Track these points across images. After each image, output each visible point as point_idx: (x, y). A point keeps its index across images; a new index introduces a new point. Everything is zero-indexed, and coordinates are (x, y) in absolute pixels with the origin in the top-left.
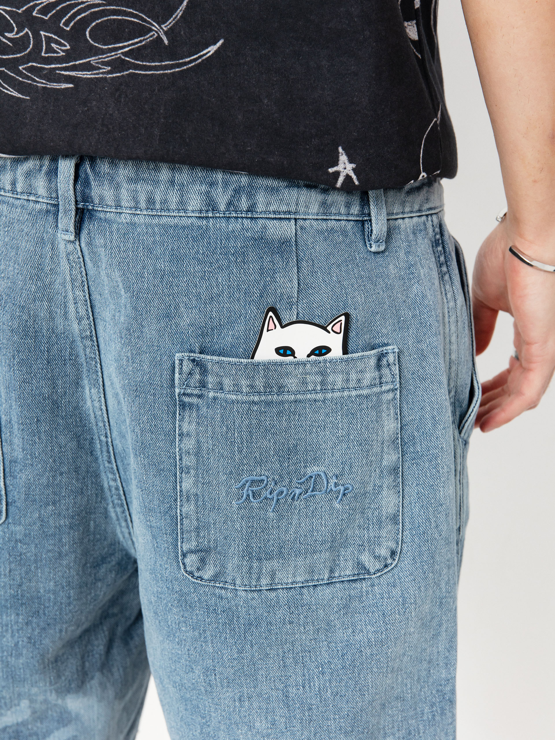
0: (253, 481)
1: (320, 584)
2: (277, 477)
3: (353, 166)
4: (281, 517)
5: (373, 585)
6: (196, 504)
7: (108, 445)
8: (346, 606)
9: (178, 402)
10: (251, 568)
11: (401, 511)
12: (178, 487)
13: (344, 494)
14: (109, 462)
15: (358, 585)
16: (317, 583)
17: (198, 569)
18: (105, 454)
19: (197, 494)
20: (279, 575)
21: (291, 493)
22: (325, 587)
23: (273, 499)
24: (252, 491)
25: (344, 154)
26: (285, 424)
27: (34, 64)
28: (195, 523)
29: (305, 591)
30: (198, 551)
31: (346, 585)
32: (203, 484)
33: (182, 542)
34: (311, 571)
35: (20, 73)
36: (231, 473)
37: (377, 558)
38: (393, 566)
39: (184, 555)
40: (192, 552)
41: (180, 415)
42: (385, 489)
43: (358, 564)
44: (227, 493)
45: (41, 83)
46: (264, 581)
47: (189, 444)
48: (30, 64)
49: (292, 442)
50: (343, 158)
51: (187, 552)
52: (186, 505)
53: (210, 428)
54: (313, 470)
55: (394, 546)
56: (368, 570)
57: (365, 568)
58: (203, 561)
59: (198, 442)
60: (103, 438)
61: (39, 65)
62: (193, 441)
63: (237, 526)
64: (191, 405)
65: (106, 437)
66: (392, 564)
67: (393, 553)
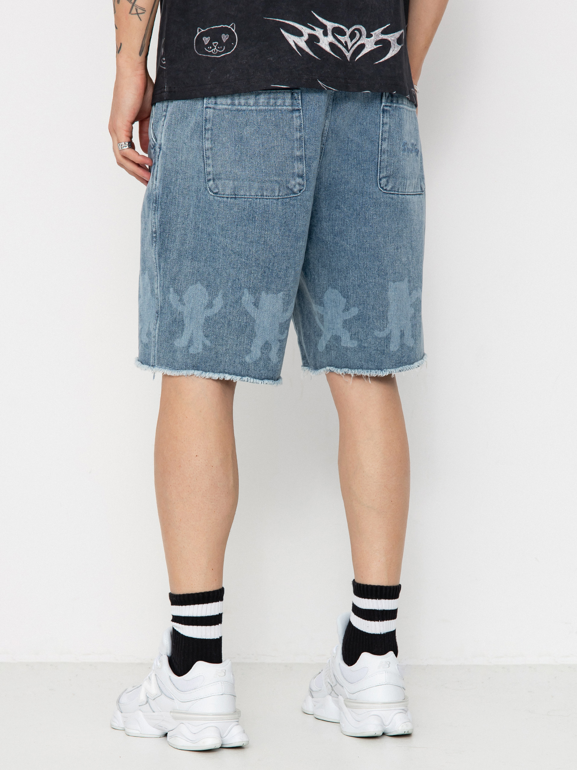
6: (387, 155)
9: (382, 110)
12: (380, 148)
17: (386, 186)
19: (388, 150)
28: (386, 164)
30: (386, 177)
32: (391, 145)
33: (380, 174)
36: (401, 139)
39: (380, 180)
40: (384, 177)
51: (382, 178)
52: (383, 156)
58: (387, 181)
59: (390, 126)
62: (388, 126)
63: (402, 163)
64: (386, 110)
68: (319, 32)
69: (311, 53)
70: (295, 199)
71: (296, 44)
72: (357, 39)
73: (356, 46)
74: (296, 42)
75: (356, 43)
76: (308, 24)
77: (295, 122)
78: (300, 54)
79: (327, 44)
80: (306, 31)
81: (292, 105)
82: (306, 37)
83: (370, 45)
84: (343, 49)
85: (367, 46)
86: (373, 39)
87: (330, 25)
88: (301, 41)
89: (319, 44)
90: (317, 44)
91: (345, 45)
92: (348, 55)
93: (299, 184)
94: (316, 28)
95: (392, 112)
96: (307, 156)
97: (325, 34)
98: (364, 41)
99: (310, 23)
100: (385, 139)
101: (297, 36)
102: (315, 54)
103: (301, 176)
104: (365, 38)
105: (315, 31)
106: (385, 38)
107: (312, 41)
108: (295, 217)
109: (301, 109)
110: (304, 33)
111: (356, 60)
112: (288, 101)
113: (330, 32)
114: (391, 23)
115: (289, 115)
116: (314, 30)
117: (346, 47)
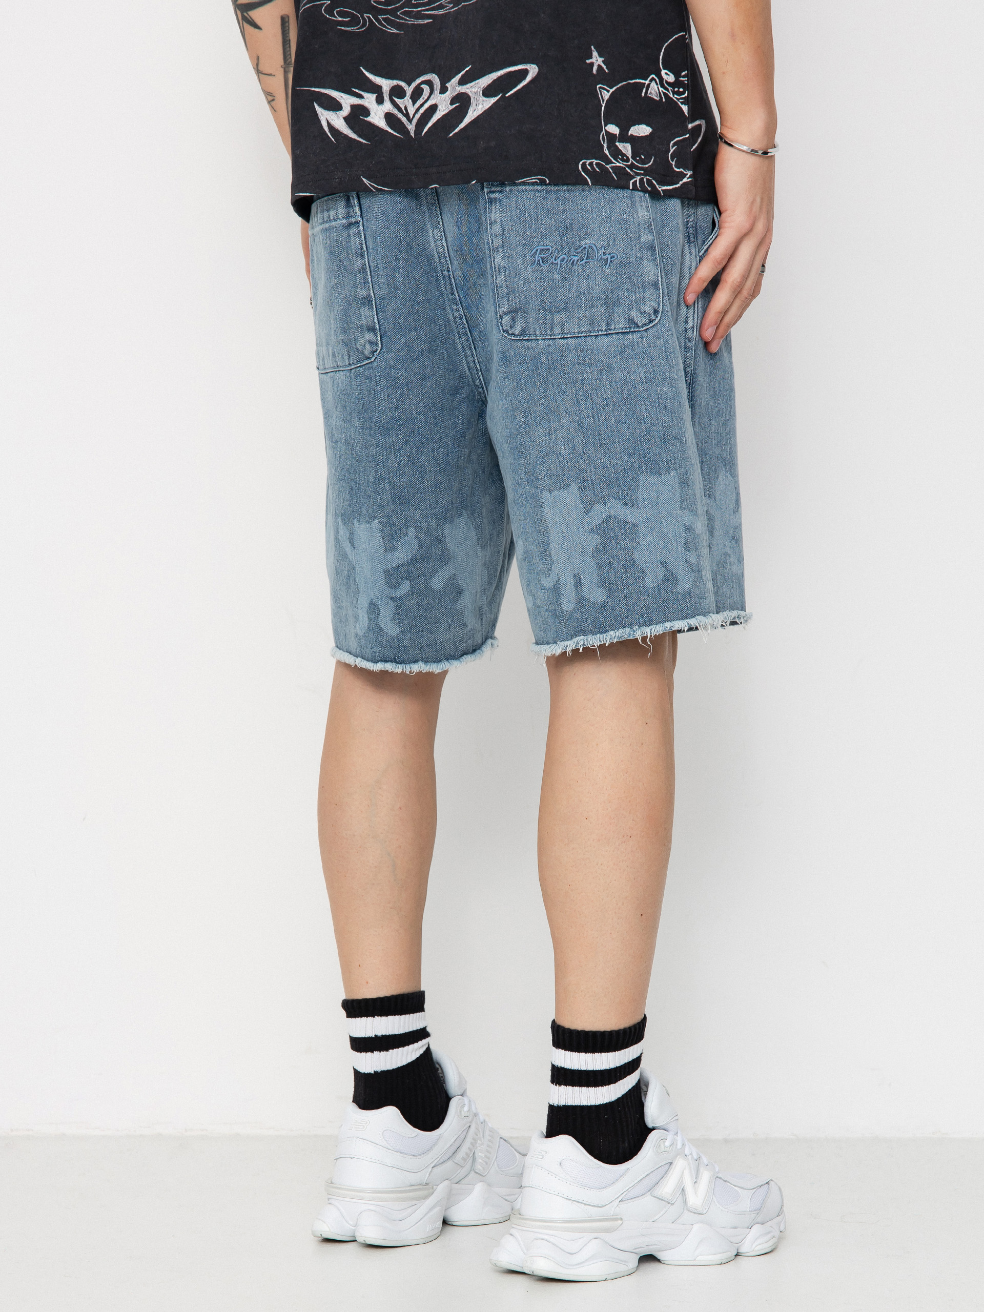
0: (541, 250)
1: (600, 335)
2: (559, 247)
3: (603, 59)
4: (564, 279)
5: (642, 337)
6: (505, 275)
7: (450, 278)
8: (622, 353)
9: (487, 200)
10: (545, 319)
11: (660, 280)
12: (493, 265)
13: (611, 261)
14: (453, 294)
15: (630, 336)
16: (598, 334)
17: (511, 327)
18: (448, 287)
19: (505, 267)
20: (567, 326)
21: (571, 260)
22: (604, 337)
23: (557, 264)
24: (541, 258)
25: (595, 52)
26: (561, 207)
27: (407, 9)
28: (506, 290)
29: (589, 339)
30: (510, 312)
31: (621, 336)
32: (508, 257)
33: (500, 308)
34: (592, 323)
35: (399, 17)
36: (525, 244)
37: (643, 313)
38: (656, 321)
39: (501, 318)
40: (506, 314)
41: (489, 209)
42: (645, 260)
43: (629, 319)
44: (524, 261)
45: (411, 21)
46: (557, 330)
47: (497, 228)
48: (404, 9)
49: (568, 222)
50: (595, 54)
51: (503, 315)
52: (498, 277)
53: (509, 213)
54: (586, 242)
55: (656, 306)
56: (637, 324)
57: (635, 322)
58: (513, 319)
59: (502, 225)
60: (446, 273)
61: (410, 10)
62: (499, 225)
63: (533, 286)
64: (496, 199)
65: (448, 271)
66: (655, 320)
67: (656, 312)
68: (369, 100)
69: (353, 136)
70: (370, 368)
71: (329, 124)
72: (426, 98)
73: (422, 111)
74: (330, 121)
75: (422, 105)
76: (353, 89)
77: (352, 243)
78: (333, 140)
79: (383, 115)
80: (347, 101)
81: (348, 216)
82: (346, 111)
83: (444, 105)
84: (404, 119)
85: (440, 107)
86: (448, 95)
87: (386, 84)
88: (338, 117)
89: (368, 119)
90: (365, 119)
91: (405, 112)
92: (411, 128)
93: (371, 343)
94: (365, 95)
95: (505, 200)
96: (378, 296)
97: (380, 101)
98: (436, 100)
99: (355, 88)
100: (497, 248)
101: (333, 111)
102: (359, 136)
103: (372, 329)
104: (438, 94)
105: (362, 100)
106: (463, 92)
107: (357, 116)
108: (374, 396)
109: (360, 221)
110: (343, 105)
111: (423, 133)
112: (342, 211)
113: (386, 97)
114: (472, 64)
115: (345, 234)
116: (361, 97)
117: (407, 115)
